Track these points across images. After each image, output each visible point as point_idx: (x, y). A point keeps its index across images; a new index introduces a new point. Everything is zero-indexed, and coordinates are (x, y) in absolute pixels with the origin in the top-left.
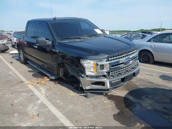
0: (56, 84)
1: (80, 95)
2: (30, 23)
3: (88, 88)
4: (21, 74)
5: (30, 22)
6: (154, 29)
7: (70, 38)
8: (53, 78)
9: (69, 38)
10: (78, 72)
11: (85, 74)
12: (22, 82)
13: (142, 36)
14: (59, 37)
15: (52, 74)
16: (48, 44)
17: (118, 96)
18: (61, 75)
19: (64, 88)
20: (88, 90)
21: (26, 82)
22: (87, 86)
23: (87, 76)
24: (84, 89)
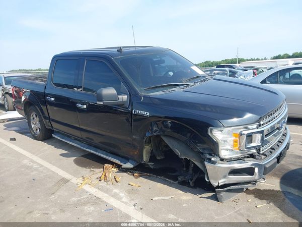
0: (137, 178)
1: (201, 197)
2: (60, 61)
3: (222, 182)
4: (50, 163)
5: (60, 58)
6: (226, 60)
7: (162, 87)
8: (129, 165)
9: (159, 87)
10: (202, 153)
11: (218, 155)
12: (65, 181)
13: (231, 73)
14: (141, 87)
15: (126, 159)
16: (120, 100)
17: (270, 190)
18: (145, 158)
19: (159, 185)
20: (222, 187)
21: (74, 180)
22: (220, 179)
23: (222, 160)
24: (215, 184)
